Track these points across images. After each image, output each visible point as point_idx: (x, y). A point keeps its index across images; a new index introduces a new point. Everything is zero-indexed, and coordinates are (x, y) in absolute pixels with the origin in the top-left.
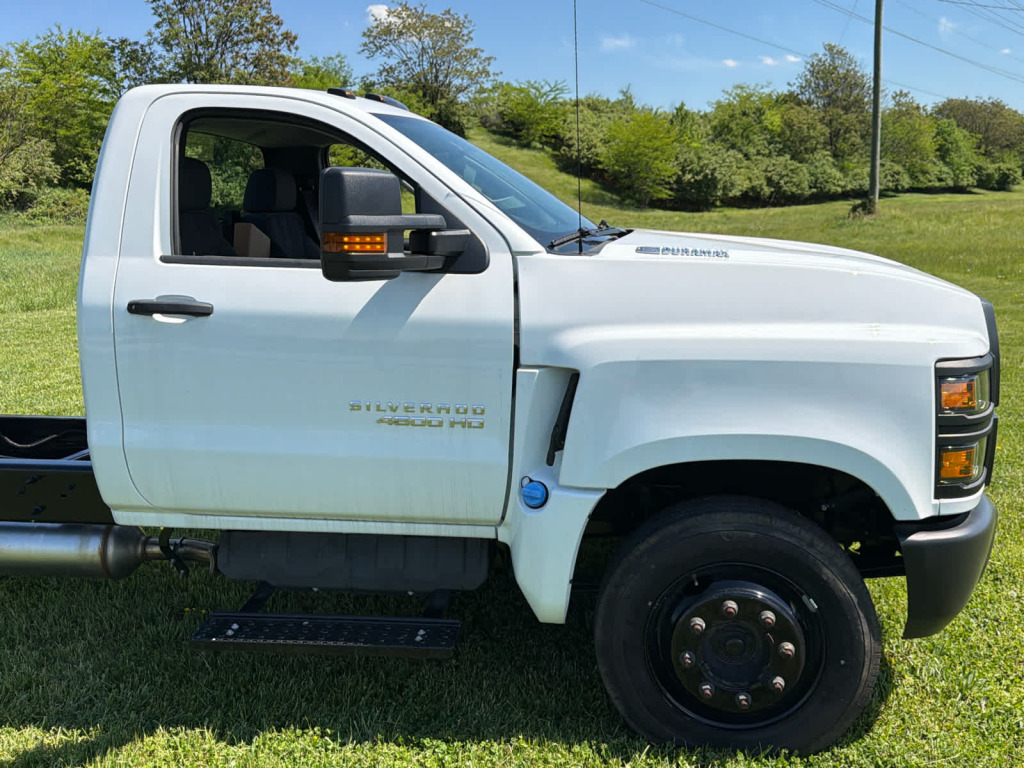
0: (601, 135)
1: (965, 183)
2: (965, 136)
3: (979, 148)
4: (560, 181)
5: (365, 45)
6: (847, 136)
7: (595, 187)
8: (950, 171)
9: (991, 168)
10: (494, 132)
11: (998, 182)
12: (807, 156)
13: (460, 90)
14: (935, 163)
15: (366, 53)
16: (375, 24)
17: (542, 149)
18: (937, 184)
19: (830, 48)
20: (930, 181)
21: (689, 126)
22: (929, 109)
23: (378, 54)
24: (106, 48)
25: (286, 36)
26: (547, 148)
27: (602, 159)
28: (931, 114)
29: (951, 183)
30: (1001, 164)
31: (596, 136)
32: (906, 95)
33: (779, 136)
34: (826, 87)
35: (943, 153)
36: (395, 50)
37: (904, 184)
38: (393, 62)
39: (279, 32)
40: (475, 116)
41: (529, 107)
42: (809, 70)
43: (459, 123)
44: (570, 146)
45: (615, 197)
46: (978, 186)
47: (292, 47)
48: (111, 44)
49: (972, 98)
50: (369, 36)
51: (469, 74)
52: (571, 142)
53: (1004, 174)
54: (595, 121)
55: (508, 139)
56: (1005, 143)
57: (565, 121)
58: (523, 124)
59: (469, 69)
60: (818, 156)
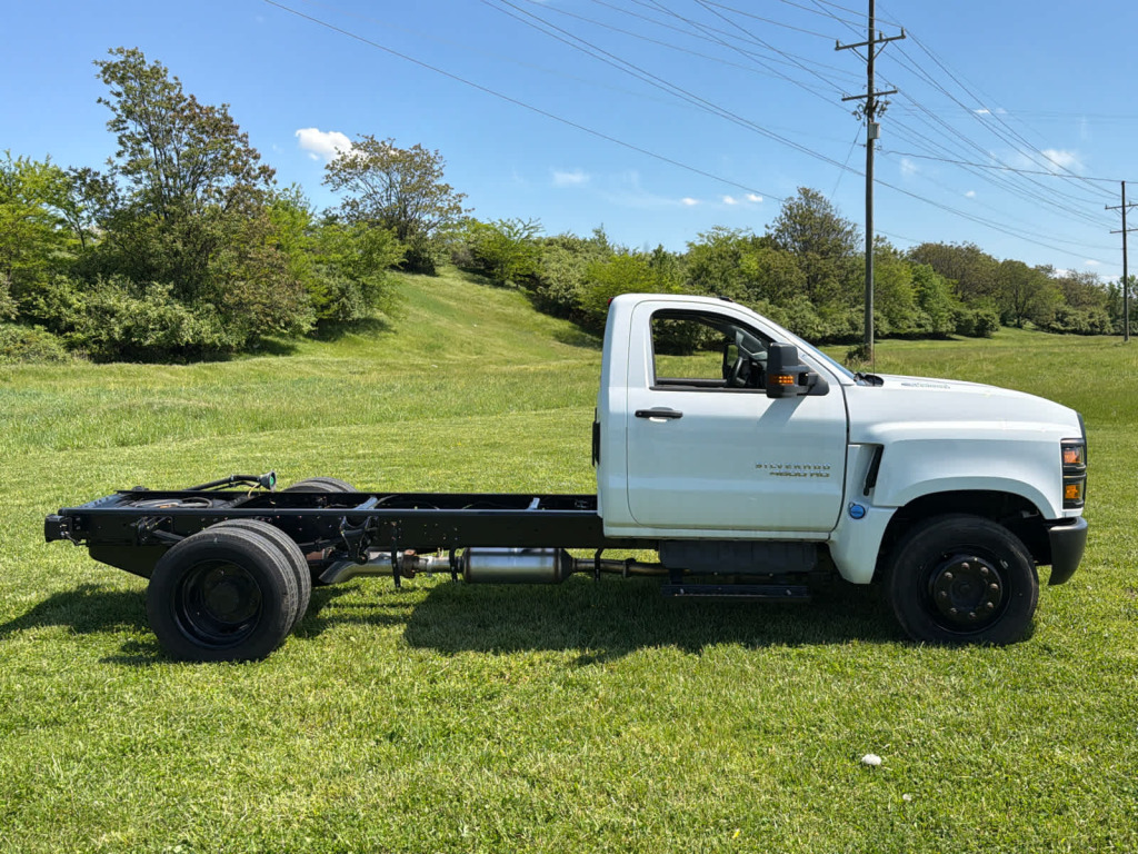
0: (578, 275)
1: (944, 329)
2: (942, 282)
3: (956, 293)
4: (539, 322)
5: (328, 177)
6: (827, 280)
7: (575, 328)
8: (928, 317)
9: (969, 314)
10: (464, 270)
11: (977, 329)
12: (785, 300)
13: (429, 226)
14: (913, 309)
15: (330, 186)
16: (339, 157)
17: (517, 288)
18: (917, 330)
19: (805, 192)
20: (909, 327)
21: (668, 268)
22: (905, 253)
23: (343, 187)
24: (68, 179)
25: (264, 170)
26: (523, 288)
27: (581, 300)
28: (906, 259)
29: (930, 329)
30: (978, 310)
31: (575, 276)
32: (883, 240)
33: (757, 280)
34: (803, 231)
35: (922, 299)
36: (361, 184)
37: (884, 330)
38: (358, 196)
39: (256, 166)
40: (446, 252)
41: (503, 245)
42: (786, 214)
43: (429, 259)
44: (547, 286)
45: (595, 339)
46: (956, 333)
47: (269, 182)
48: (73, 174)
49: (947, 243)
50: (332, 169)
51: (440, 209)
52: (548, 282)
53: (983, 320)
54: (571, 261)
55: (480, 277)
56: (982, 289)
57: (539, 260)
58: (496, 262)
59: (439, 204)
60: (796, 300)
